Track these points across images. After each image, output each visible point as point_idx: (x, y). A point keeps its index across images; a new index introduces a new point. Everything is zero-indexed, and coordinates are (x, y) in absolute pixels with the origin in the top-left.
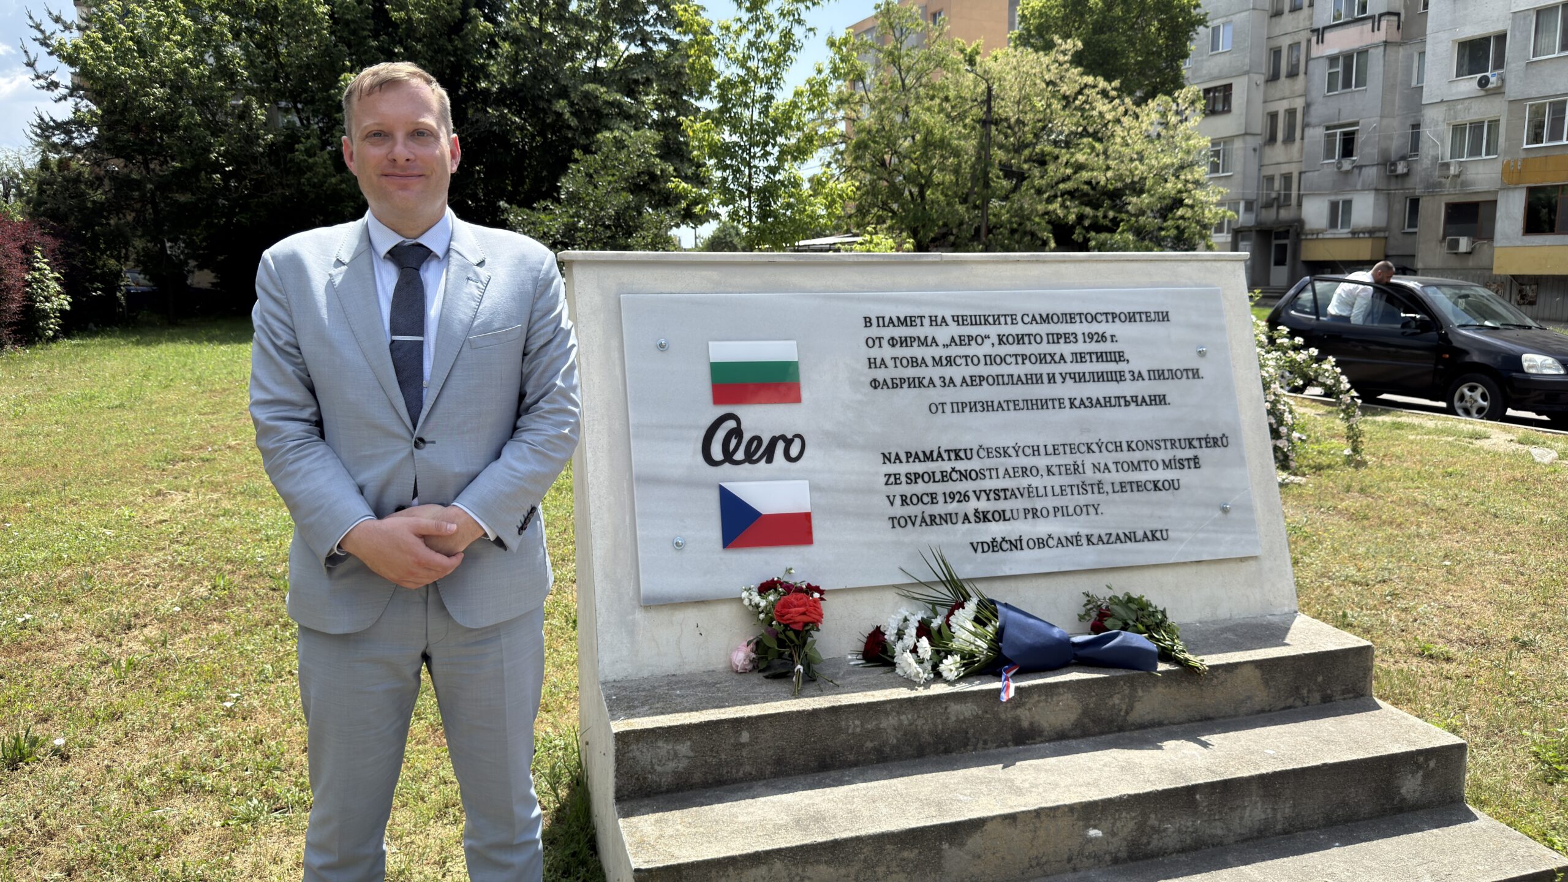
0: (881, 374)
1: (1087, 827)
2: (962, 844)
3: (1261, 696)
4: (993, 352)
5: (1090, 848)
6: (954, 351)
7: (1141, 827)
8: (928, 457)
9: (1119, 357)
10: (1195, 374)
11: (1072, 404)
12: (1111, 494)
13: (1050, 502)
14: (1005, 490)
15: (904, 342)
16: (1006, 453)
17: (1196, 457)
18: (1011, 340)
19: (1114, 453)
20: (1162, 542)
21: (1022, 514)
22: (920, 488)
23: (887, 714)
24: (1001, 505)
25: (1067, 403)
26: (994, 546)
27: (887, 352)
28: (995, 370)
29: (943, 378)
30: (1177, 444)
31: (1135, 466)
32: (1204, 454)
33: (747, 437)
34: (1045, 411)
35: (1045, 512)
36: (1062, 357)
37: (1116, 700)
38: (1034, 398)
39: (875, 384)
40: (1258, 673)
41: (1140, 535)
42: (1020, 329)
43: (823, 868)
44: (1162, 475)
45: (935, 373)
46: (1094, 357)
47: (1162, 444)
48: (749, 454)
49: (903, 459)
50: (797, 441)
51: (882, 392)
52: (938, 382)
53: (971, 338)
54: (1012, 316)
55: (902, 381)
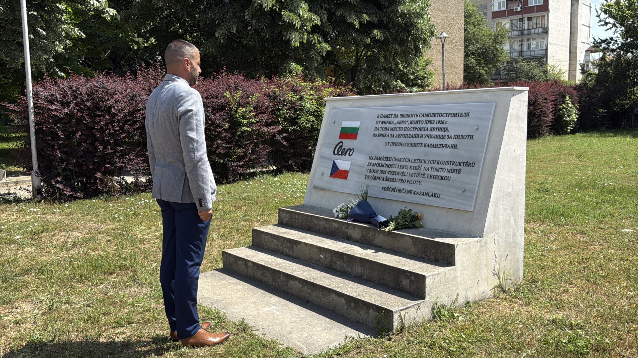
0: (377, 132)
1: (320, 254)
2: (297, 246)
4: (408, 126)
5: (321, 260)
6: (398, 126)
7: (332, 259)
9: (446, 130)
10: (472, 137)
11: (425, 146)
12: (426, 179)
13: (407, 178)
14: (396, 172)
16: (400, 160)
17: (460, 169)
18: (414, 122)
19: (432, 164)
20: (437, 198)
21: (398, 181)
22: (375, 168)
24: (394, 177)
25: (423, 145)
26: (387, 189)
27: (380, 125)
28: (406, 132)
29: (391, 134)
32: (464, 168)
33: (343, 148)
34: (416, 147)
35: (405, 181)
36: (427, 129)
38: (414, 143)
39: (374, 135)
40: (411, 241)
41: (431, 194)
42: (418, 119)
44: (445, 174)
46: (437, 129)
47: (449, 163)
48: (342, 153)
49: (374, 158)
50: (352, 151)
51: (375, 138)
52: (390, 136)
53: (403, 121)
54: (417, 114)
55: (381, 135)
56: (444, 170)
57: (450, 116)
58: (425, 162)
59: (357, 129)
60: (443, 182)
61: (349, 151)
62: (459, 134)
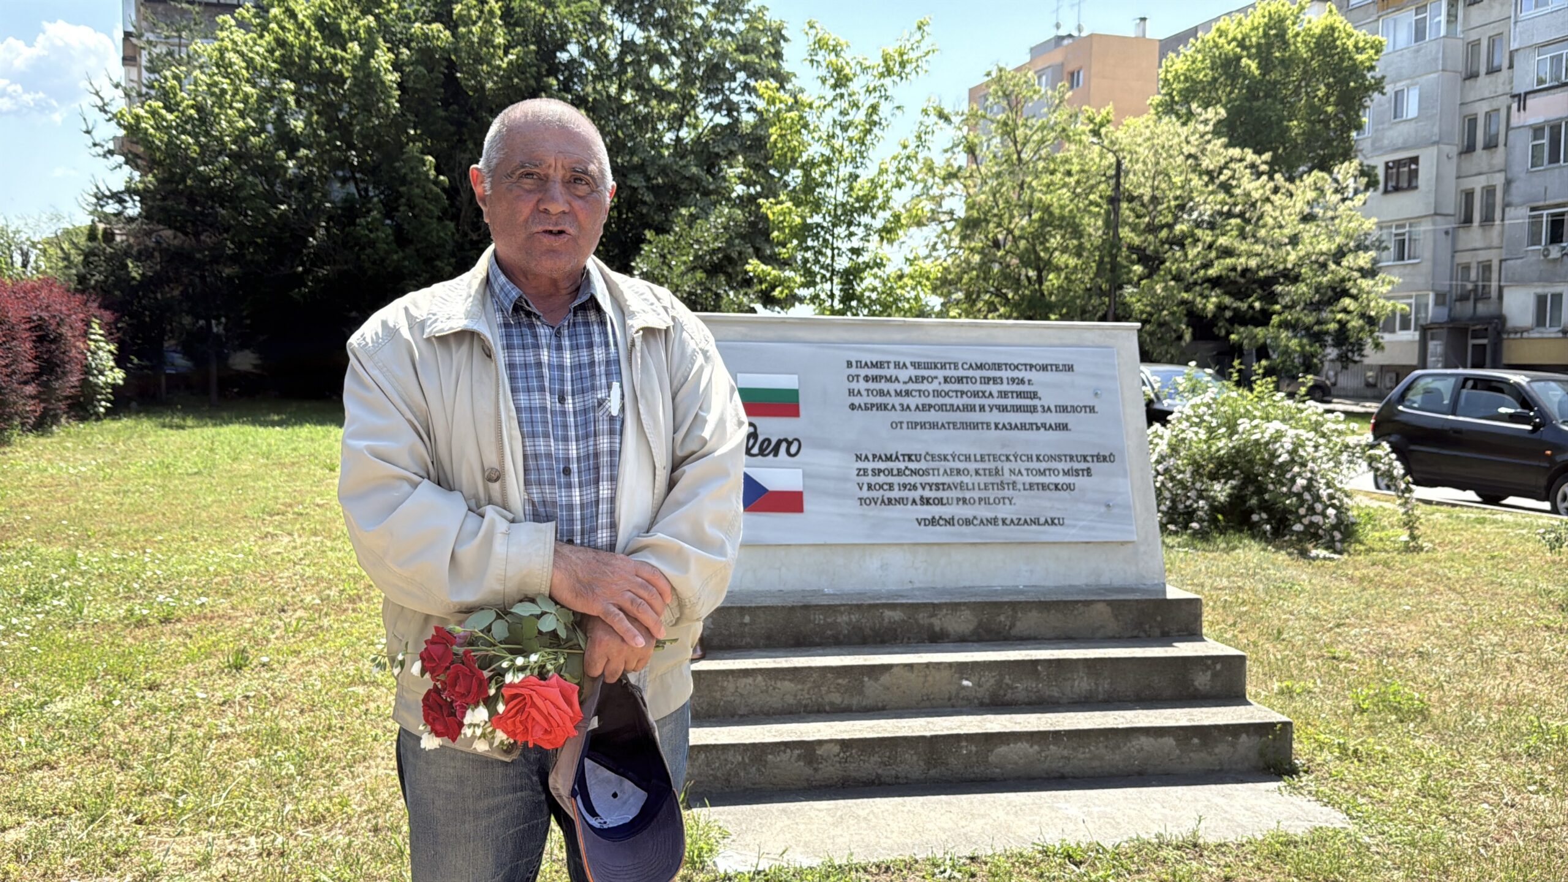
0: (857, 400)
1: (962, 679)
2: (877, 680)
3: (1112, 626)
4: (940, 388)
5: (963, 693)
6: (911, 386)
7: (999, 684)
8: (889, 458)
9: (1034, 395)
10: (1092, 409)
13: (976, 495)
15: (875, 379)
16: (945, 459)
22: (882, 479)
23: (842, 613)
24: (940, 494)
26: (933, 522)
27: (862, 385)
28: (940, 401)
29: (902, 405)
30: (1075, 459)
32: (1095, 466)
33: (760, 439)
34: (976, 431)
36: (991, 394)
37: (1002, 618)
39: (853, 407)
40: (1109, 609)
41: (1042, 520)
42: (960, 373)
43: (787, 683)
44: (1061, 479)
45: (896, 401)
46: (1015, 395)
47: (1063, 458)
48: (762, 449)
49: (870, 458)
50: (796, 443)
52: (898, 407)
53: (923, 378)
54: (956, 364)
55: (872, 405)
56: (1056, 472)
57: (1033, 369)
58: (1008, 459)
59: (795, 393)
61: (784, 446)
62: (1065, 404)
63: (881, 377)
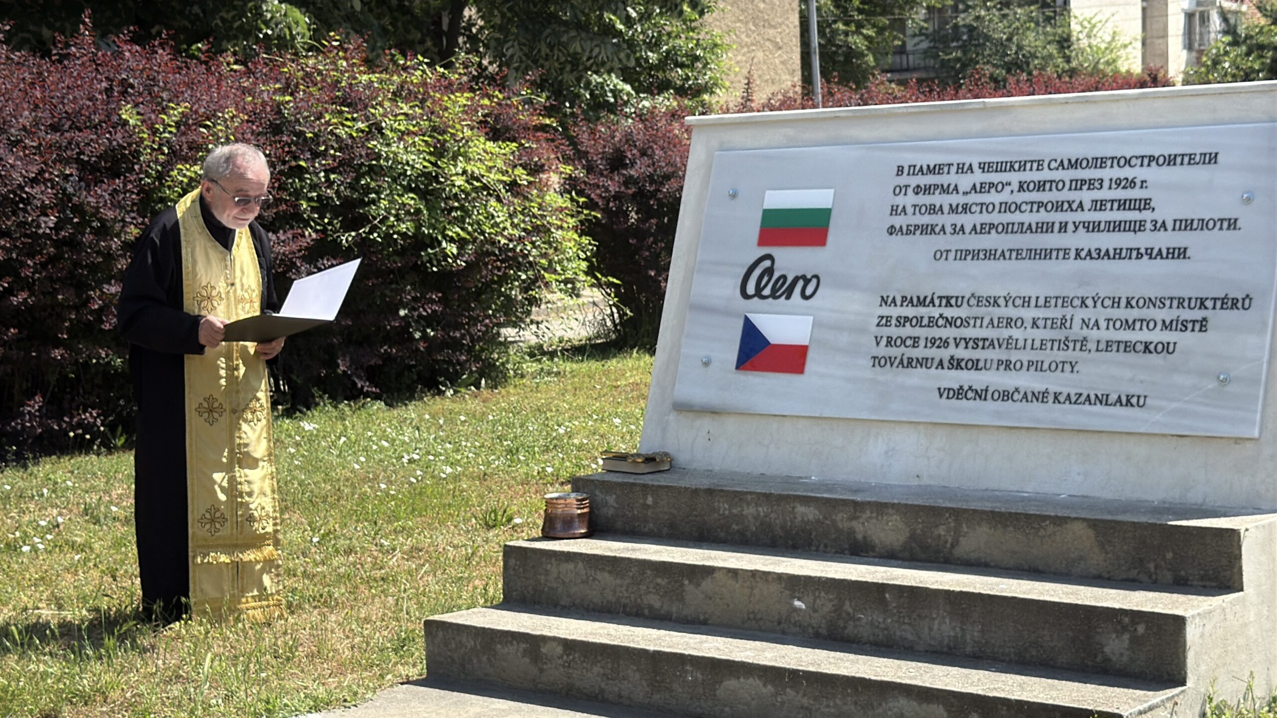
0: (899, 221)
1: (793, 597)
2: (698, 585)
4: (1010, 199)
5: (796, 617)
6: (972, 198)
7: (838, 609)
8: (921, 302)
9: (1145, 204)
10: (1233, 224)
11: (1078, 255)
12: (1094, 354)
14: (984, 340)
15: (928, 190)
16: (996, 303)
17: (1205, 319)
18: (1031, 186)
19: (1109, 310)
20: (1137, 408)
21: (995, 366)
22: (907, 331)
23: (748, 504)
24: (977, 354)
25: (1073, 254)
26: (959, 393)
27: (910, 199)
28: (1007, 218)
29: (955, 226)
30: (1186, 304)
31: (1129, 325)
34: (1047, 262)
35: (1018, 365)
36: (1081, 205)
37: (942, 530)
38: (1039, 247)
39: (892, 230)
40: (1091, 533)
41: (1113, 398)
42: (1045, 175)
45: (947, 220)
46: (1116, 205)
47: (1168, 303)
48: (774, 290)
49: (899, 303)
50: (814, 281)
51: (897, 239)
52: (949, 229)
53: (992, 185)
54: (1040, 163)
55: (917, 227)
56: (1151, 325)
57: (1154, 164)
58: (1083, 303)
59: (824, 214)
60: (1153, 358)
61: (801, 283)
62: (1190, 216)
63: (936, 186)
